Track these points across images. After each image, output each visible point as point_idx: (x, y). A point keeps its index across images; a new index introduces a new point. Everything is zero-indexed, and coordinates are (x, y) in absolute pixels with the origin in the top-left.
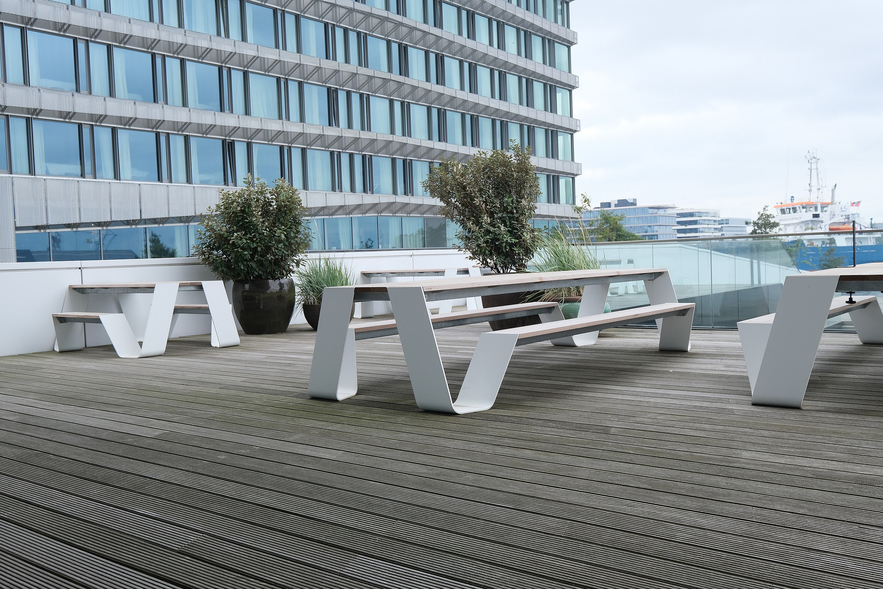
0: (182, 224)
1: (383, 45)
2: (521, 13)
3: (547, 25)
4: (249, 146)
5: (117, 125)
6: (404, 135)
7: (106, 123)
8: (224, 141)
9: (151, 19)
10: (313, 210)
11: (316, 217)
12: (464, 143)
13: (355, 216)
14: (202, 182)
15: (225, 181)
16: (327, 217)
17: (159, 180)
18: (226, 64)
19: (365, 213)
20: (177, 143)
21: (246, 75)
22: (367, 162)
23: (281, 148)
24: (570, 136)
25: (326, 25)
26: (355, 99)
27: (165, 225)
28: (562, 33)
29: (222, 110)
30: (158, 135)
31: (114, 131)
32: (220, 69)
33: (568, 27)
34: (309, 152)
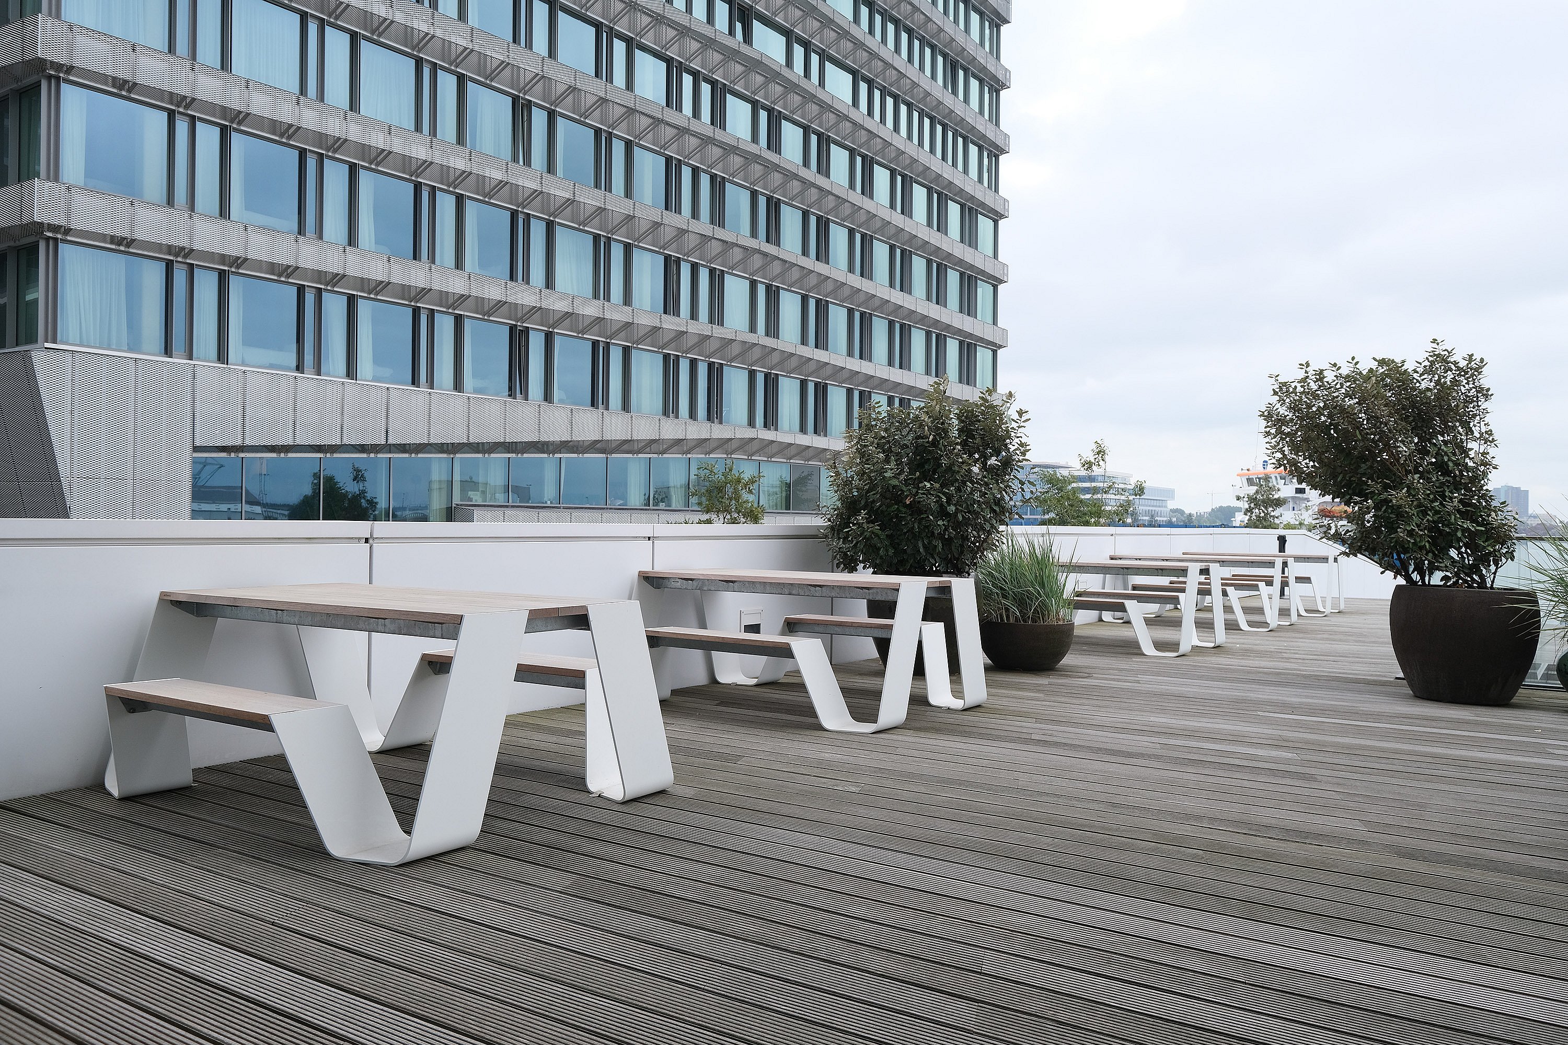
0: (445, 455)
1: (745, 196)
2: (935, 164)
3: (969, 183)
4: (549, 338)
5: (357, 291)
6: (767, 334)
7: (341, 288)
8: (512, 328)
9: (418, 128)
10: (636, 443)
11: (640, 455)
12: (850, 353)
13: (694, 456)
14: (476, 391)
15: (510, 389)
16: (656, 456)
17: (413, 383)
18: (524, 208)
19: (709, 453)
20: (445, 325)
21: (550, 227)
22: (715, 374)
23: (595, 344)
24: (991, 353)
25: (669, 160)
26: (704, 275)
27: (420, 455)
28: (988, 198)
29: (512, 277)
30: (416, 312)
31: (352, 301)
32: (514, 215)
33: (997, 190)
34: (634, 353)
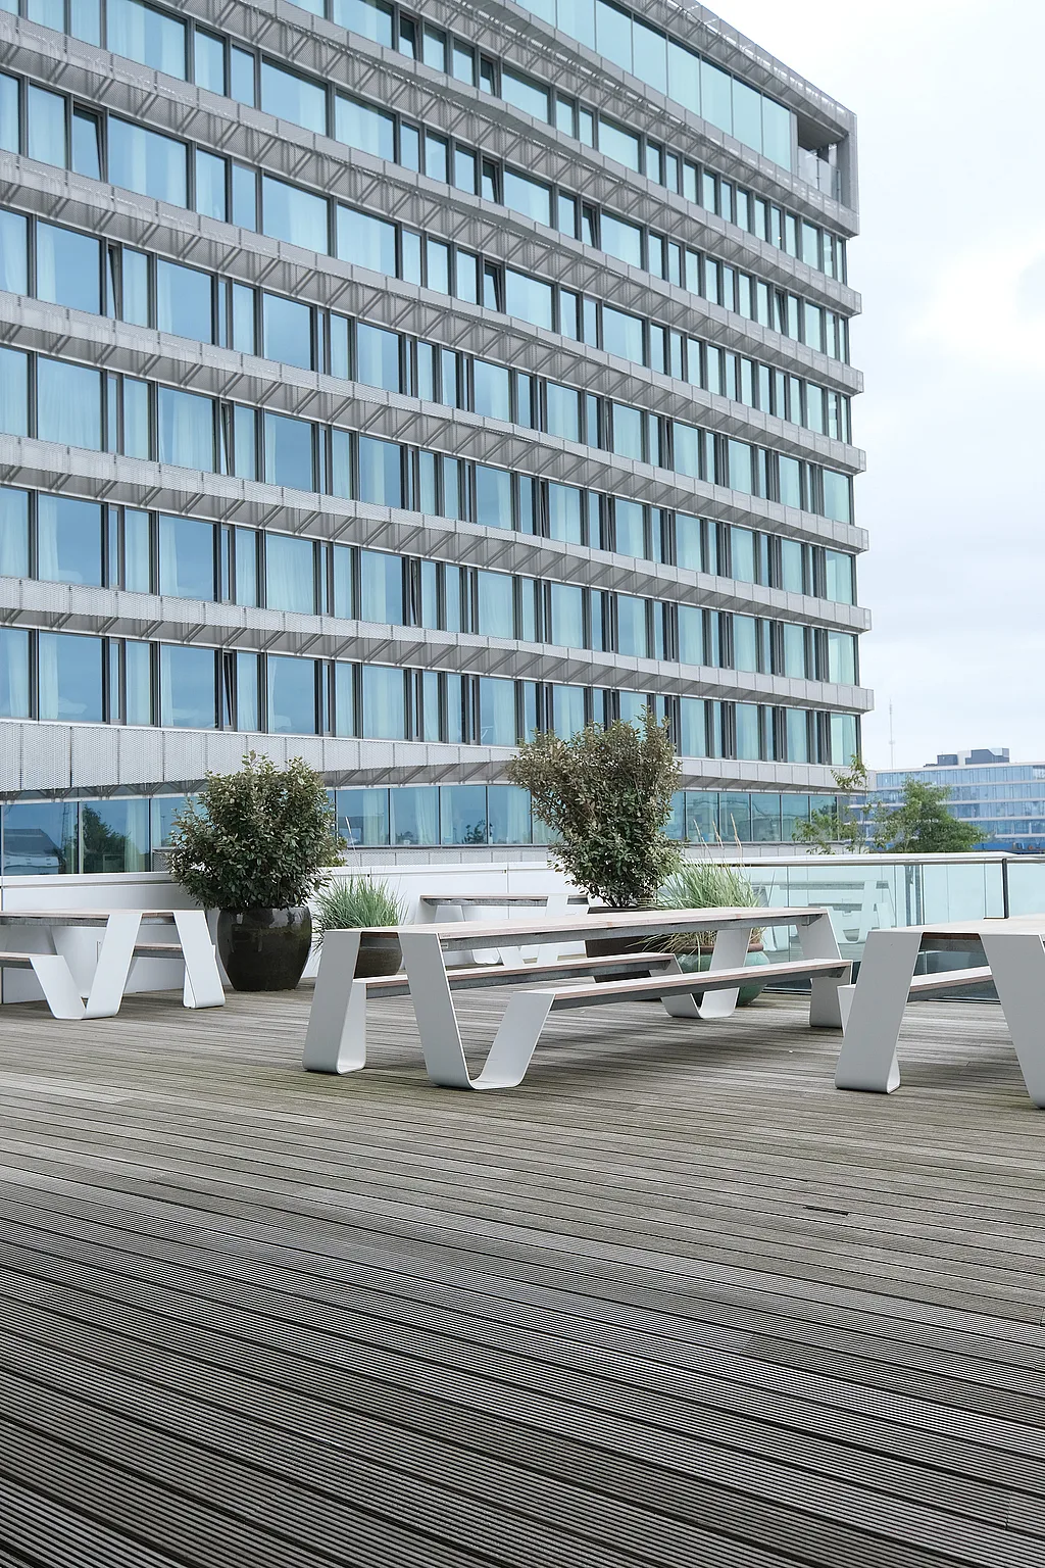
0: (141, 797)
1: (504, 481)
2: (759, 420)
3: (810, 438)
4: (262, 660)
5: (38, 625)
6: (538, 640)
7: (20, 623)
8: (218, 652)
9: (104, 448)
10: (370, 773)
11: (376, 786)
12: (650, 655)
13: (445, 784)
14: (178, 723)
15: (217, 722)
16: (396, 786)
17: (104, 720)
18: (227, 519)
19: (464, 780)
20: (138, 656)
21: (260, 536)
22: (470, 688)
23: (318, 663)
24: (851, 639)
25: (404, 449)
26: (452, 576)
27: (111, 798)
28: (837, 454)
29: (217, 598)
30: (105, 642)
31: (33, 636)
32: (217, 527)
33: (849, 441)
34: (366, 671)
